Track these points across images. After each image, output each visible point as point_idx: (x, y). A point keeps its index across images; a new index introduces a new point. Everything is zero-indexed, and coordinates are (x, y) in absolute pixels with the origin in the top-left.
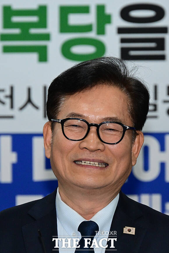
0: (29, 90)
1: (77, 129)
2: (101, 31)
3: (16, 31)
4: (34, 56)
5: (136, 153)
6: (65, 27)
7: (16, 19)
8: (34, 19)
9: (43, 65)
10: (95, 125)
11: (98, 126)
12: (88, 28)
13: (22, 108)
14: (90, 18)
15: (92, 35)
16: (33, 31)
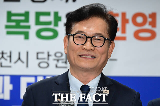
0: (19, 54)
1: (81, 39)
2: (56, 25)
3: (13, 24)
4: (22, 37)
5: (111, 53)
6: (38, 22)
7: (13, 18)
8: (22, 18)
9: (26, 41)
10: (90, 37)
11: (91, 38)
12: (49, 23)
13: (16, 62)
14: (51, 18)
15: (52, 26)
16: (22, 24)
